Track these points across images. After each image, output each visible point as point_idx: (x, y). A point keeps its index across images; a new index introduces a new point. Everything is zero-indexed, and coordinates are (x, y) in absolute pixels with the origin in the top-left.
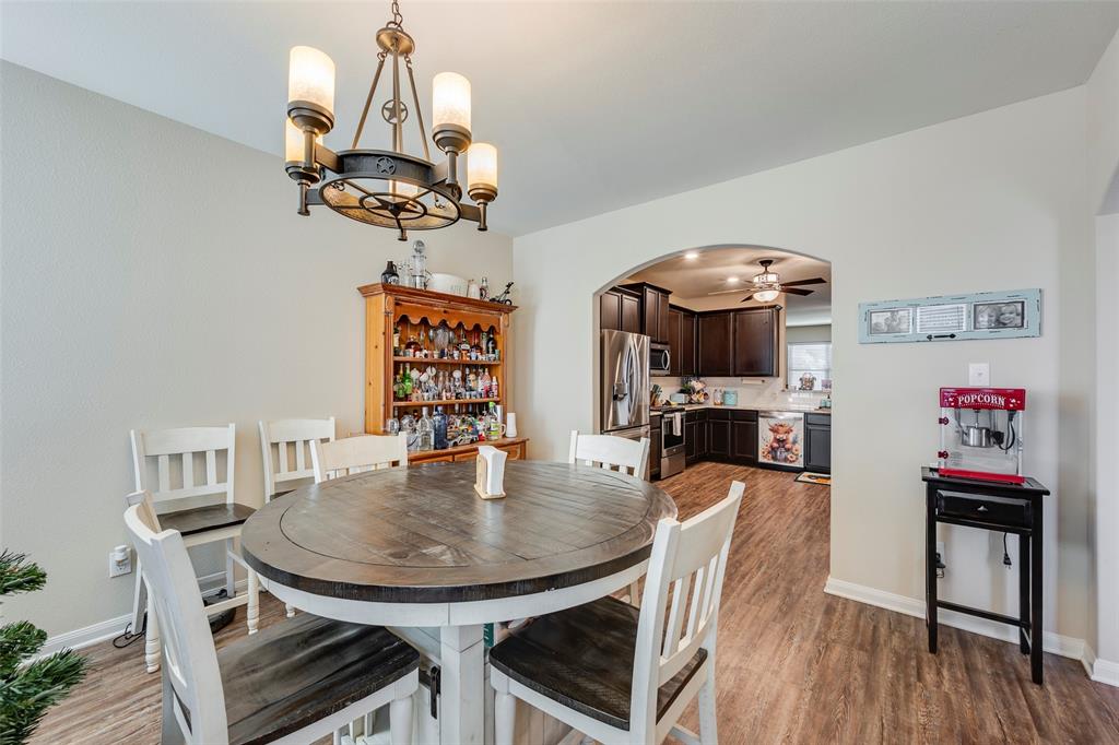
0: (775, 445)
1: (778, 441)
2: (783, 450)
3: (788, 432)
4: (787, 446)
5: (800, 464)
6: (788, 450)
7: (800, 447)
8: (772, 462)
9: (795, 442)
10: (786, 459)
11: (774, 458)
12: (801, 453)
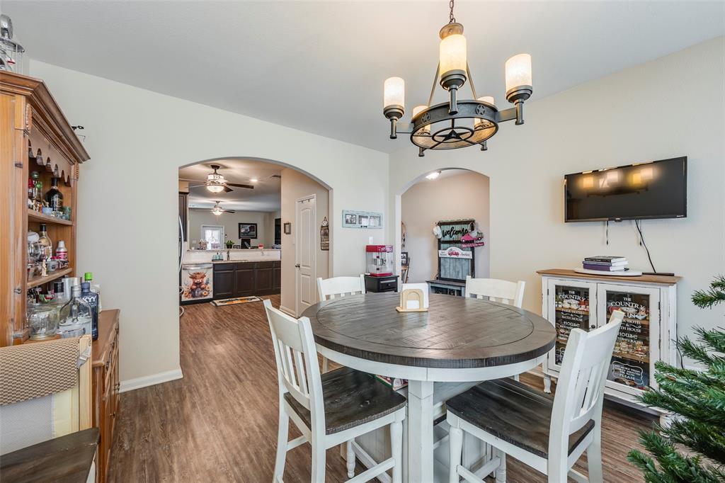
0: (194, 287)
1: (195, 284)
2: (199, 289)
3: (202, 277)
4: (203, 286)
5: (211, 296)
6: (203, 289)
7: (210, 286)
8: (191, 299)
9: (207, 283)
10: (201, 295)
11: (193, 296)
12: (211, 289)
